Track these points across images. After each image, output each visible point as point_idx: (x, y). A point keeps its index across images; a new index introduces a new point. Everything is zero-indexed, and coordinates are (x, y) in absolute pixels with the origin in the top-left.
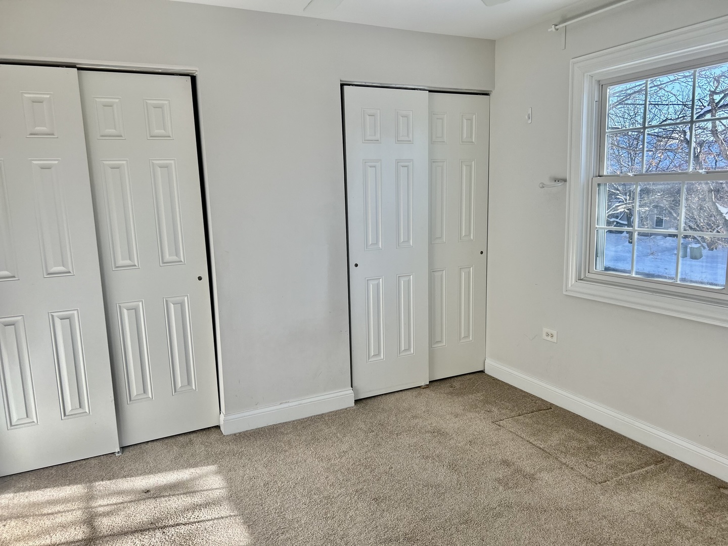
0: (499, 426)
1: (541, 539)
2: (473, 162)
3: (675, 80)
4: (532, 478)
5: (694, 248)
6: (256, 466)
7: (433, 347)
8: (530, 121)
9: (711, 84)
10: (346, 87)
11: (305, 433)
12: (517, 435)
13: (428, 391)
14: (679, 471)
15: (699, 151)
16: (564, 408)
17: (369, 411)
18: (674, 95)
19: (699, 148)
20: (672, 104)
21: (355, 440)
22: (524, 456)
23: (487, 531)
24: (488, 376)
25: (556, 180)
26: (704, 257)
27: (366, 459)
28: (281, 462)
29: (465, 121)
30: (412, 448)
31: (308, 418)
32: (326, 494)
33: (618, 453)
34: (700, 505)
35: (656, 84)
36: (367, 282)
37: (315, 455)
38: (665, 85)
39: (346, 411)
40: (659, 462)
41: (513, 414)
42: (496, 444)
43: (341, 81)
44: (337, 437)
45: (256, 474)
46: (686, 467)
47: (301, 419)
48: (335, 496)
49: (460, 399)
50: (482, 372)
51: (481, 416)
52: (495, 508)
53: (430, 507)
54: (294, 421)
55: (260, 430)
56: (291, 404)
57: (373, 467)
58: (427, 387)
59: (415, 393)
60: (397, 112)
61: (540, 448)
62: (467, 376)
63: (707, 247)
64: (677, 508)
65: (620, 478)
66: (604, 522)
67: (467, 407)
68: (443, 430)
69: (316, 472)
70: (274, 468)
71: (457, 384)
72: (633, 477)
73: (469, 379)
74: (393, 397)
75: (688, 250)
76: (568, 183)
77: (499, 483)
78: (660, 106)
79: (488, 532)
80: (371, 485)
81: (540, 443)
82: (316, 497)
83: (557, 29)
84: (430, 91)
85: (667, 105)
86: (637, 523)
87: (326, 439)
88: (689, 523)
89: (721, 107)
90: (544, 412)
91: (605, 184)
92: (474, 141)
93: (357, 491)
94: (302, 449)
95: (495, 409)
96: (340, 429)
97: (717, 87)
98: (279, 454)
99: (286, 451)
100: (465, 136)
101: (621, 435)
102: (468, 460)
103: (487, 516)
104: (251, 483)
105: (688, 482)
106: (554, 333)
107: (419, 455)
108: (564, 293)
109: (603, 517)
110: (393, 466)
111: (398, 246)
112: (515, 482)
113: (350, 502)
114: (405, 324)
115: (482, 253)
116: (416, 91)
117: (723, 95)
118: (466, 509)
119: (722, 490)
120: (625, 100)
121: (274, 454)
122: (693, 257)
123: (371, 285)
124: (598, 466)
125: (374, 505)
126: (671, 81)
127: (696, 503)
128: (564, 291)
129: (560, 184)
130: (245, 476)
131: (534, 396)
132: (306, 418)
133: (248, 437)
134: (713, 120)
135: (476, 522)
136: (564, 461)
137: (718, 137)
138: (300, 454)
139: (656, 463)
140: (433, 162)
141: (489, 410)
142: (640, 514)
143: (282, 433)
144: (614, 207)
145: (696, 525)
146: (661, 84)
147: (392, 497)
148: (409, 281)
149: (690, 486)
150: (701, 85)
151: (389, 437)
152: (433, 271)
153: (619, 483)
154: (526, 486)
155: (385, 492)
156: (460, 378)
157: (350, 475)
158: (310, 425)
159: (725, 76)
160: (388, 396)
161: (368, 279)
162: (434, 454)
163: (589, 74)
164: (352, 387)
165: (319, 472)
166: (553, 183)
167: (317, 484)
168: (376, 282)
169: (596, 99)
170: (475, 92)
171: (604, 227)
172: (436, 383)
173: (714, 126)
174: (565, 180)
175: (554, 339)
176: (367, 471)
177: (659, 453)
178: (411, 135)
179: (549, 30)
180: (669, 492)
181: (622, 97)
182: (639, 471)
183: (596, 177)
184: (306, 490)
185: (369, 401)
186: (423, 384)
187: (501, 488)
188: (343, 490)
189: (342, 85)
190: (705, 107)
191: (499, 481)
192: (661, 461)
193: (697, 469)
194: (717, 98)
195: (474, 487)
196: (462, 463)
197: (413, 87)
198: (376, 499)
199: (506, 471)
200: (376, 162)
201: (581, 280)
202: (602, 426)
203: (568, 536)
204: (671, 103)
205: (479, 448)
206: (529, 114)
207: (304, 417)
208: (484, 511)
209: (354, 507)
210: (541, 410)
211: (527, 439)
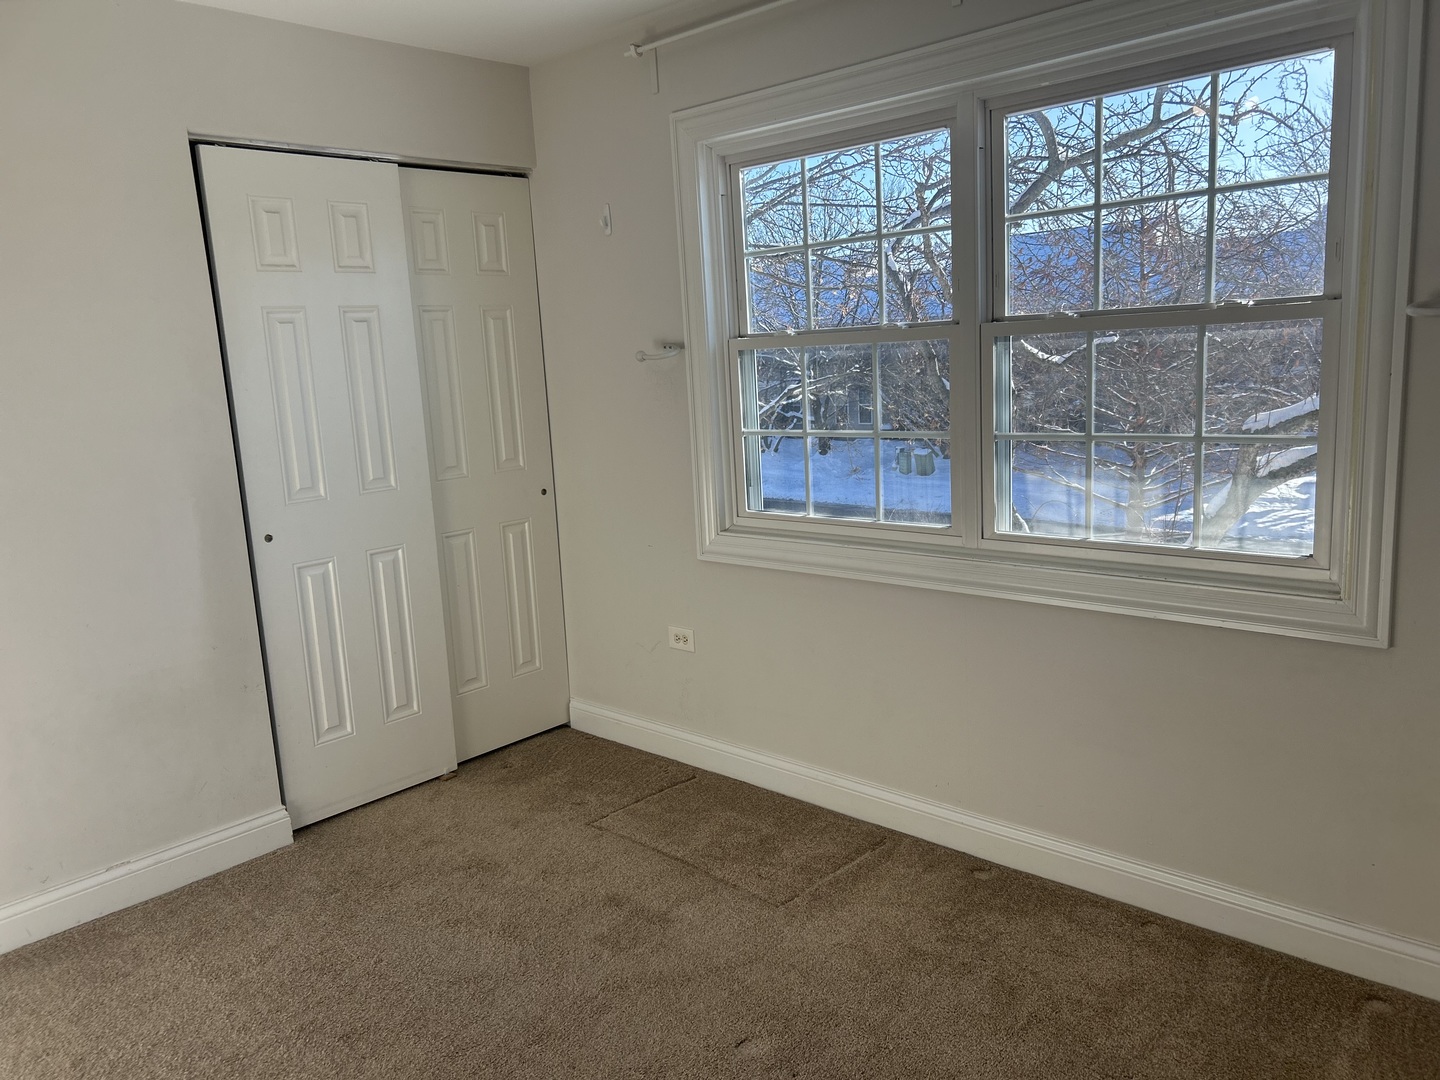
0: (600, 829)
1: (683, 1036)
2: (508, 312)
3: (864, 162)
4: (664, 919)
5: (921, 456)
6: (50, 1024)
7: (461, 691)
8: (608, 231)
9: (921, 171)
10: (202, 148)
11: (174, 925)
12: (634, 842)
13: (456, 785)
14: (910, 855)
15: (909, 288)
16: (717, 772)
17: (328, 849)
18: (867, 190)
19: (909, 284)
20: (864, 206)
21: (295, 917)
22: (647, 880)
23: (580, 1047)
24: (578, 732)
25: (667, 345)
26: (936, 471)
27: (321, 953)
28: (114, 1004)
29: (483, 229)
30: (424, 909)
31: (180, 891)
32: (228, 1052)
33: (811, 840)
34: (945, 908)
35: (836, 168)
36: (299, 573)
37: (201, 971)
38: (850, 171)
39: (275, 857)
40: (878, 844)
41: (625, 801)
42: (596, 867)
43: (189, 133)
44: (253, 920)
45: (51, 1044)
46: (920, 845)
47: (165, 895)
48: (251, 1051)
49: (523, 788)
50: (566, 726)
51: (564, 815)
52: (596, 997)
53: (465, 1027)
54: (146, 902)
55: (60, 938)
56: (133, 867)
57: (339, 967)
58: (454, 775)
59: (428, 791)
60: (332, 206)
61: (677, 859)
62: (535, 740)
63: (940, 453)
64: (908, 922)
65: (816, 886)
66: (793, 976)
67: (536, 803)
68: (488, 860)
69: (203, 1009)
70: (96, 1020)
71: (515, 759)
72: (838, 881)
73: (540, 746)
74: (379, 811)
75: (913, 460)
76: (687, 352)
77: (601, 944)
78: (845, 208)
79: (583, 1049)
80: (334, 1009)
81: (676, 848)
82: (204, 1064)
83: (640, 54)
84: (401, 165)
85: (856, 206)
86: (847, 963)
87: (227, 929)
88: (929, 945)
89: (937, 211)
90: (683, 786)
91: (752, 352)
92: (505, 268)
93: (302, 1030)
94: (167, 963)
95: (591, 798)
96: (260, 900)
97: (929, 177)
98: (109, 985)
99: (126, 975)
100: (485, 258)
101: (815, 807)
102: (541, 910)
103: (581, 1016)
104: (39, 1068)
105: (925, 871)
106: (689, 633)
107: (439, 921)
108: (699, 557)
109: (791, 968)
110: (383, 956)
111: (364, 489)
112: (632, 935)
113: (285, 1056)
114: (394, 653)
115: (544, 492)
116: (371, 162)
117: (936, 191)
118: (540, 1013)
119: (977, 875)
120: (789, 196)
121: (96, 988)
122: (924, 473)
123: (309, 579)
124: (780, 873)
125: (341, 1051)
126: (859, 164)
127: (938, 906)
128: (698, 554)
129: (674, 353)
130: (23, 1055)
131: (663, 758)
132: (176, 891)
133: (28, 960)
134: (925, 232)
135: (559, 1034)
136: (719, 874)
137: (935, 264)
138: (163, 976)
139: (874, 846)
140: (424, 311)
141: (579, 801)
142: (851, 946)
143: (117, 935)
144: (786, 391)
145: (940, 946)
146: (844, 169)
147: (382, 1024)
148: (395, 561)
149: (927, 877)
150: (905, 172)
151: (374, 896)
152: (447, 537)
153: (815, 897)
154: (652, 938)
155: (367, 1016)
156: (521, 747)
157: (286, 997)
158: (187, 904)
159: (940, 159)
160: (369, 809)
161: (299, 565)
162: (471, 913)
163: (705, 142)
164: (283, 802)
165: (211, 1006)
166: (662, 351)
167: (205, 1034)
168: (319, 571)
169: (721, 191)
170: (497, 169)
171: (756, 430)
172: (472, 765)
173: (927, 244)
174: (682, 346)
175: (690, 646)
176: (325, 978)
177: (879, 827)
178: (368, 256)
179: (626, 54)
180: (896, 895)
181: (782, 191)
182: (846, 867)
183: (735, 337)
184: (181, 1055)
185: (326, 827)
186: (444, 771)
187: (606, 954)
188: (267, 1034)
189: (194, 145)
190: (913, 211)
191: (601, 939)
192: (882, 841)
193: (938, 845)
194: (929, 195)
195: (554, 964)
196: (528, 920)
197: (364, 155)
198: (345, 1037)
199: (614, 916)
200: (293, 312)
201: (725, 530)
202: (783, 796)
203: (732, 1018)
204: (861, 203)
205: (563, 880)
206: (605, 218)
207: (173, 889)
208: (575, 1006)
209: (296, 1066)
210: (677, 784)
211: (653, 845)
